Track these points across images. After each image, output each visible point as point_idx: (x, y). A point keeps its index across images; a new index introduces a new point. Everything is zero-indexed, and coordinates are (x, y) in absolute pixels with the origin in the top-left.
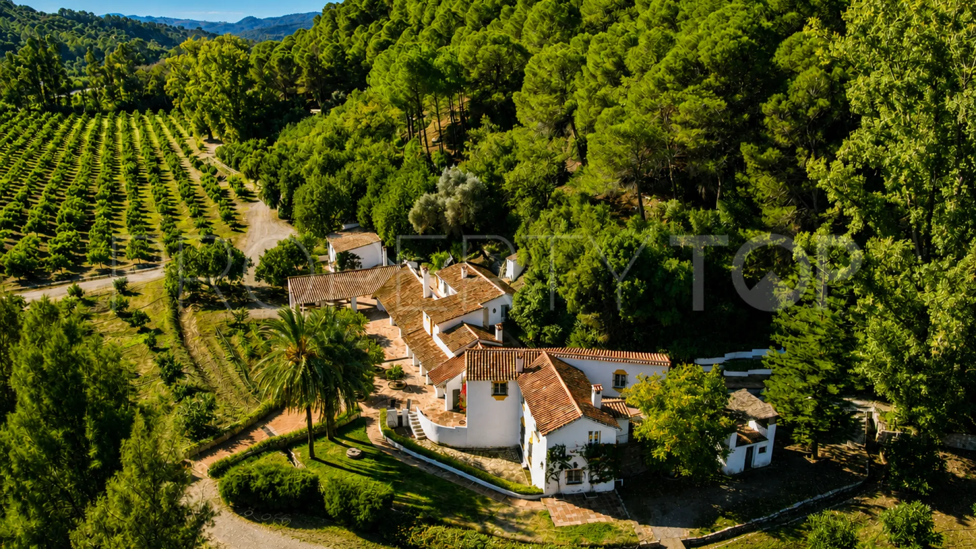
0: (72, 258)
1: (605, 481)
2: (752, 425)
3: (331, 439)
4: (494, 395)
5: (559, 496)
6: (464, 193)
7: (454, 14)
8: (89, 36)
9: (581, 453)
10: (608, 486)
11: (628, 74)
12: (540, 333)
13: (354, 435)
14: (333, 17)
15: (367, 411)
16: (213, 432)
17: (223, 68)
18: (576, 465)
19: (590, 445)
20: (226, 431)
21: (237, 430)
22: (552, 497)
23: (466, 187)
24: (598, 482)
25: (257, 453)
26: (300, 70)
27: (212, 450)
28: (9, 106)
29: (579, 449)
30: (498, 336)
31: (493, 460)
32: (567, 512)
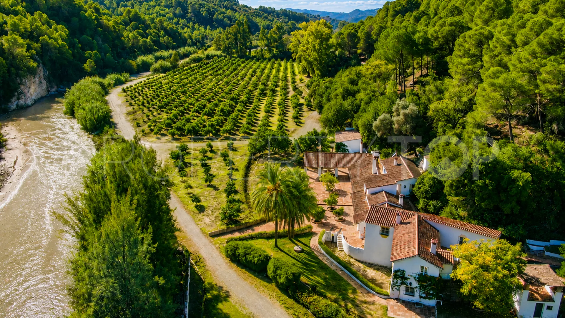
0: (215, 129)
1: (430, 299)
2: (547, 289)
3: (290, 239)
4: (381, 234)
5: (398, 299)
6: (405, 115)
7: (457, 7)
8: (270, 20)
9: (415, 278)
10: (432, 302)
11: (516, 47)
12: (427, 205)
13: (303, 240)
14: (388, 10)
15: (315, 228)
16: (236, 222)
17: (316, 37)
18: (411, 284)
19: (422, 274)
20: (243, 224)
21: (248, 225)
22: (394, 299)
23: (407, 111)
24: (424, 298)
25: (252, 238)
26: (359, 40)
27: (232, 232)
28: (223, 54)
29: (414, 275)
30: (400, 201)
31: (375, 271)
32: (399, 310)
